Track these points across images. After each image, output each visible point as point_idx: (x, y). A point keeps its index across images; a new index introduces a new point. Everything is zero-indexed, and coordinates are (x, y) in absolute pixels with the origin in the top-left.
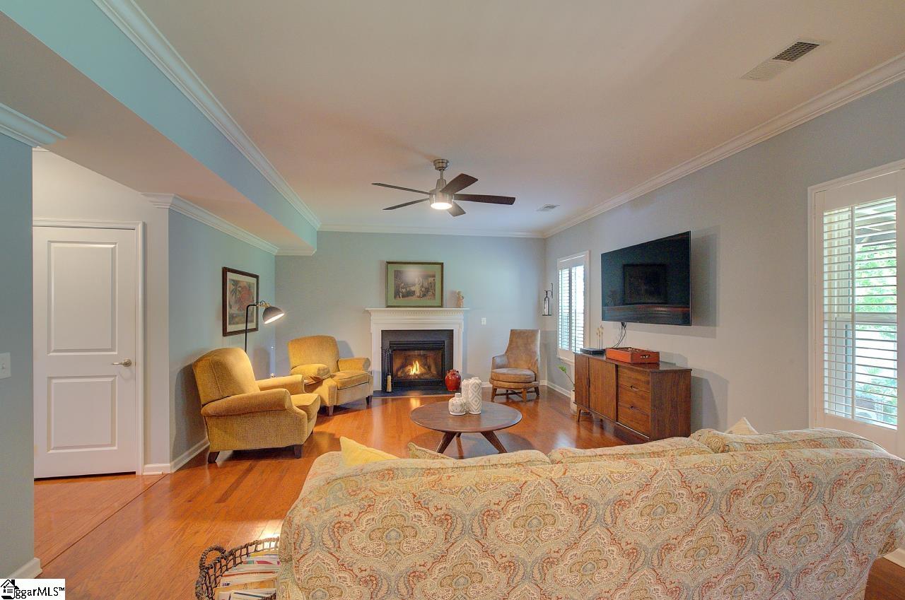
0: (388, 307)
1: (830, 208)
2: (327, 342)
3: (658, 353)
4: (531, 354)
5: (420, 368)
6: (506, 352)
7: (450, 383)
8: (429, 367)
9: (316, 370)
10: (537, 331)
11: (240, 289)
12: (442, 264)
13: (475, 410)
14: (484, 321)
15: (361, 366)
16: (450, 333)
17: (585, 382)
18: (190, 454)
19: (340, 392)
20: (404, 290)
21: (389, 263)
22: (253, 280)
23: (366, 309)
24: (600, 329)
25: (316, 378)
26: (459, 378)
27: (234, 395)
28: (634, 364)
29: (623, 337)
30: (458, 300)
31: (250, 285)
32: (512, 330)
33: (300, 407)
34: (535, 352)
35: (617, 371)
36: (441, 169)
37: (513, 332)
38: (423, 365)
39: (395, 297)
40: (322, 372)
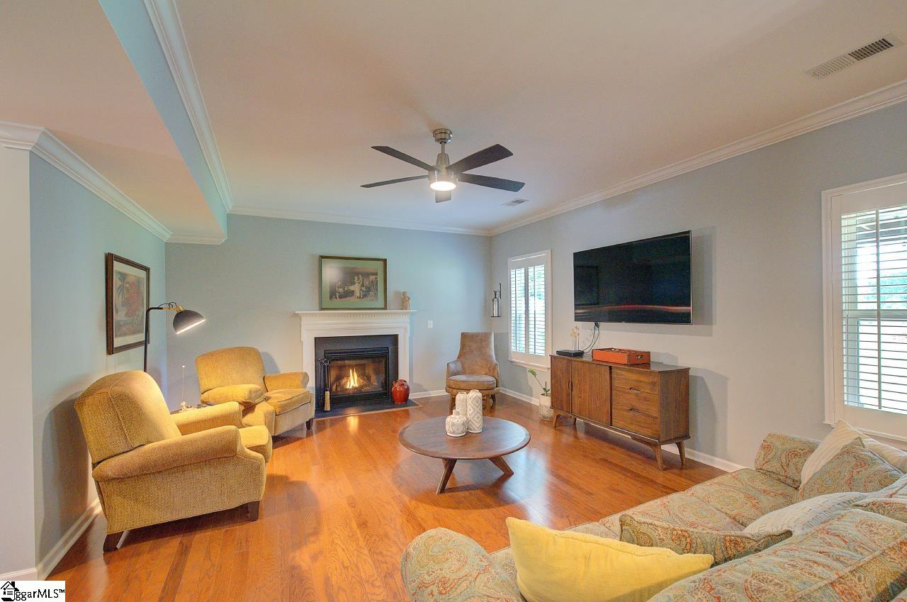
0: (322, 309)
1: (849, 212)
2: (248, 355)
3: (649, 353)
4: (487, 358)
5: (358, 380)
6: (458, 358)
7: (398, 394)
8: (369, 379)
9: (247, 393)
10: (490, 334)
11: (127, 285)
12: (385, 261)
13: (477, 427)
14: (431, 324)
15: (299, 383)
16: (394, 338)
17: (565, 386)
18: (66, 542)
19: (279, 418)
20: (341, 290)
21: (322, 257)
22: (143, 274)
23: (296, 312)
24: (575, 330)
25: (246, 403)
26: (408, 389)
27: (149, 442)
28: (632, 365)
29: (596, 338)
30: (404, 302)
31: (139, 280)
32: (462, 334)
33: (252, 448)
34: (491, 356)
35: (611, 372)
36: (443, 141)
37: (464, 336)
38: (362, 375)
39: (331, 298)
40: (253, 395)
